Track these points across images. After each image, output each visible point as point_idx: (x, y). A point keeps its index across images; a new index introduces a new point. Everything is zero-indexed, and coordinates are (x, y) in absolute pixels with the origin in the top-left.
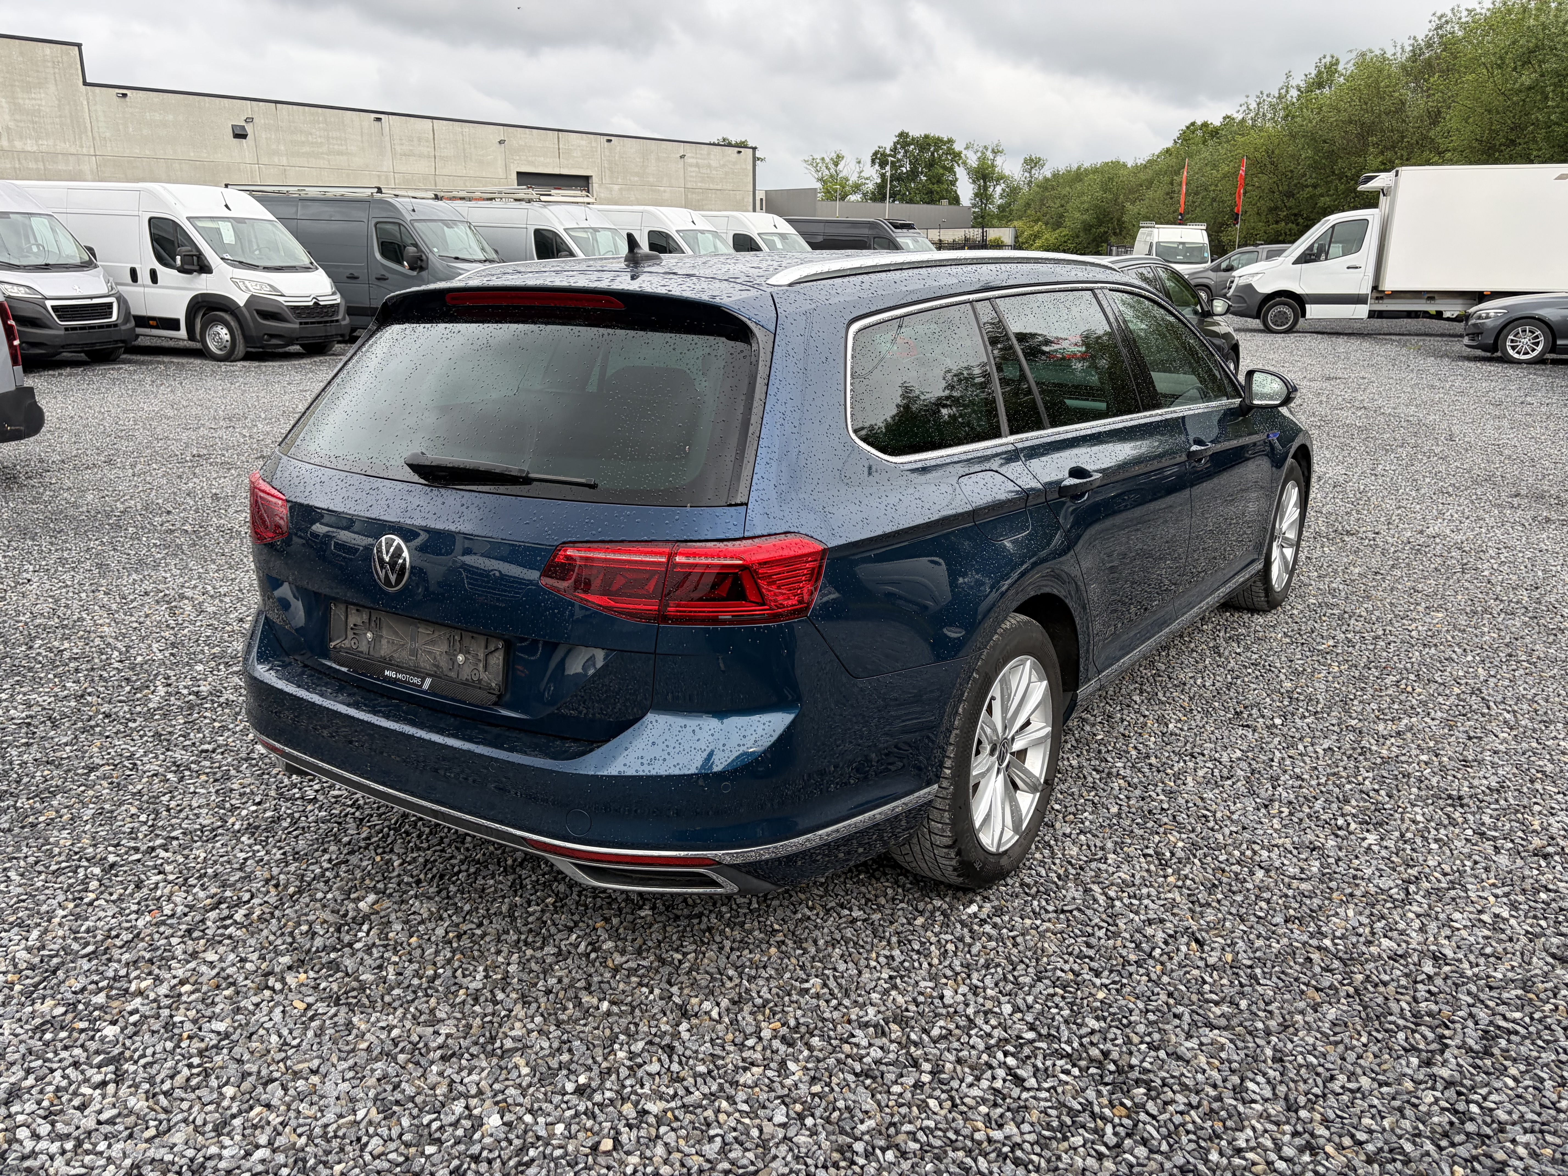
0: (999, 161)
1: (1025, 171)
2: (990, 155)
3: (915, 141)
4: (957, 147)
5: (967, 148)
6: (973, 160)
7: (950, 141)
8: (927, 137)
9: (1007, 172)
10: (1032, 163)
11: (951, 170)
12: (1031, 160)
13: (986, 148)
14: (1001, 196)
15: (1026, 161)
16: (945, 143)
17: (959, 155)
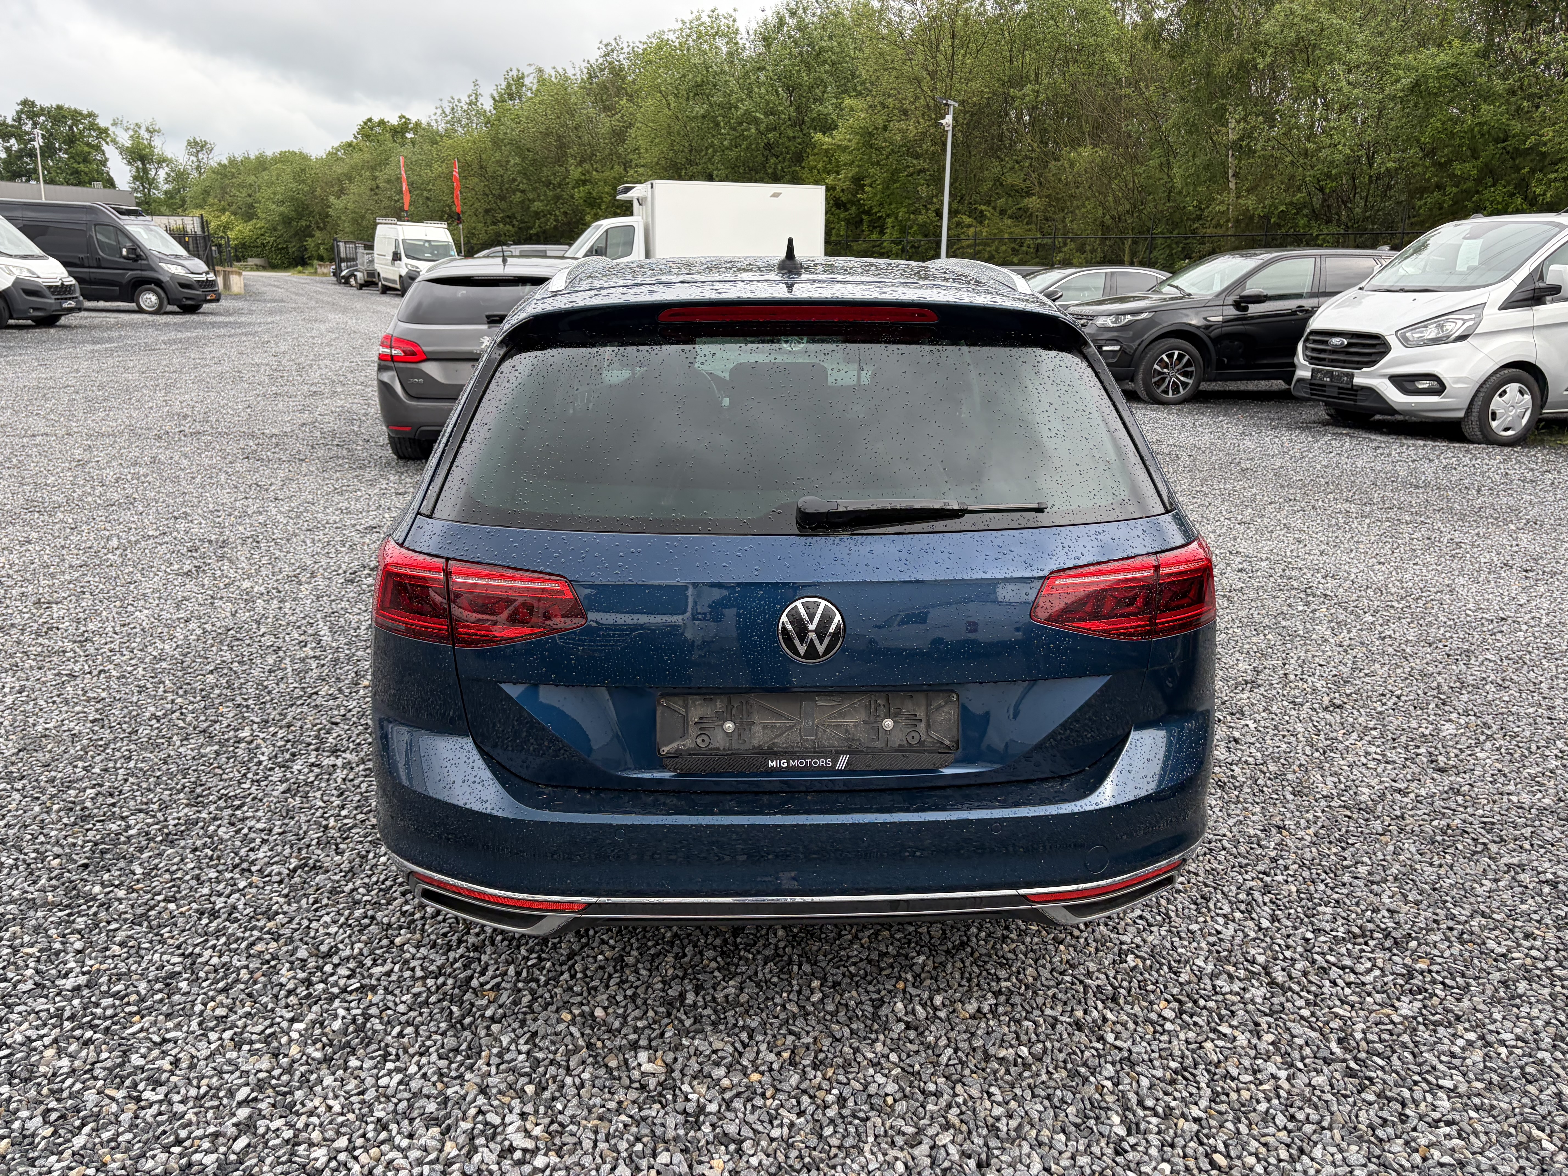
1: (190, 154)
3: (44, 112)
5: (114, 124)
6: (125, 139)
8: (59, 108)
12: (196, 143)
13: (138, 126)
14: (167, 181)
15: (189, 143)
16: (84, 117)
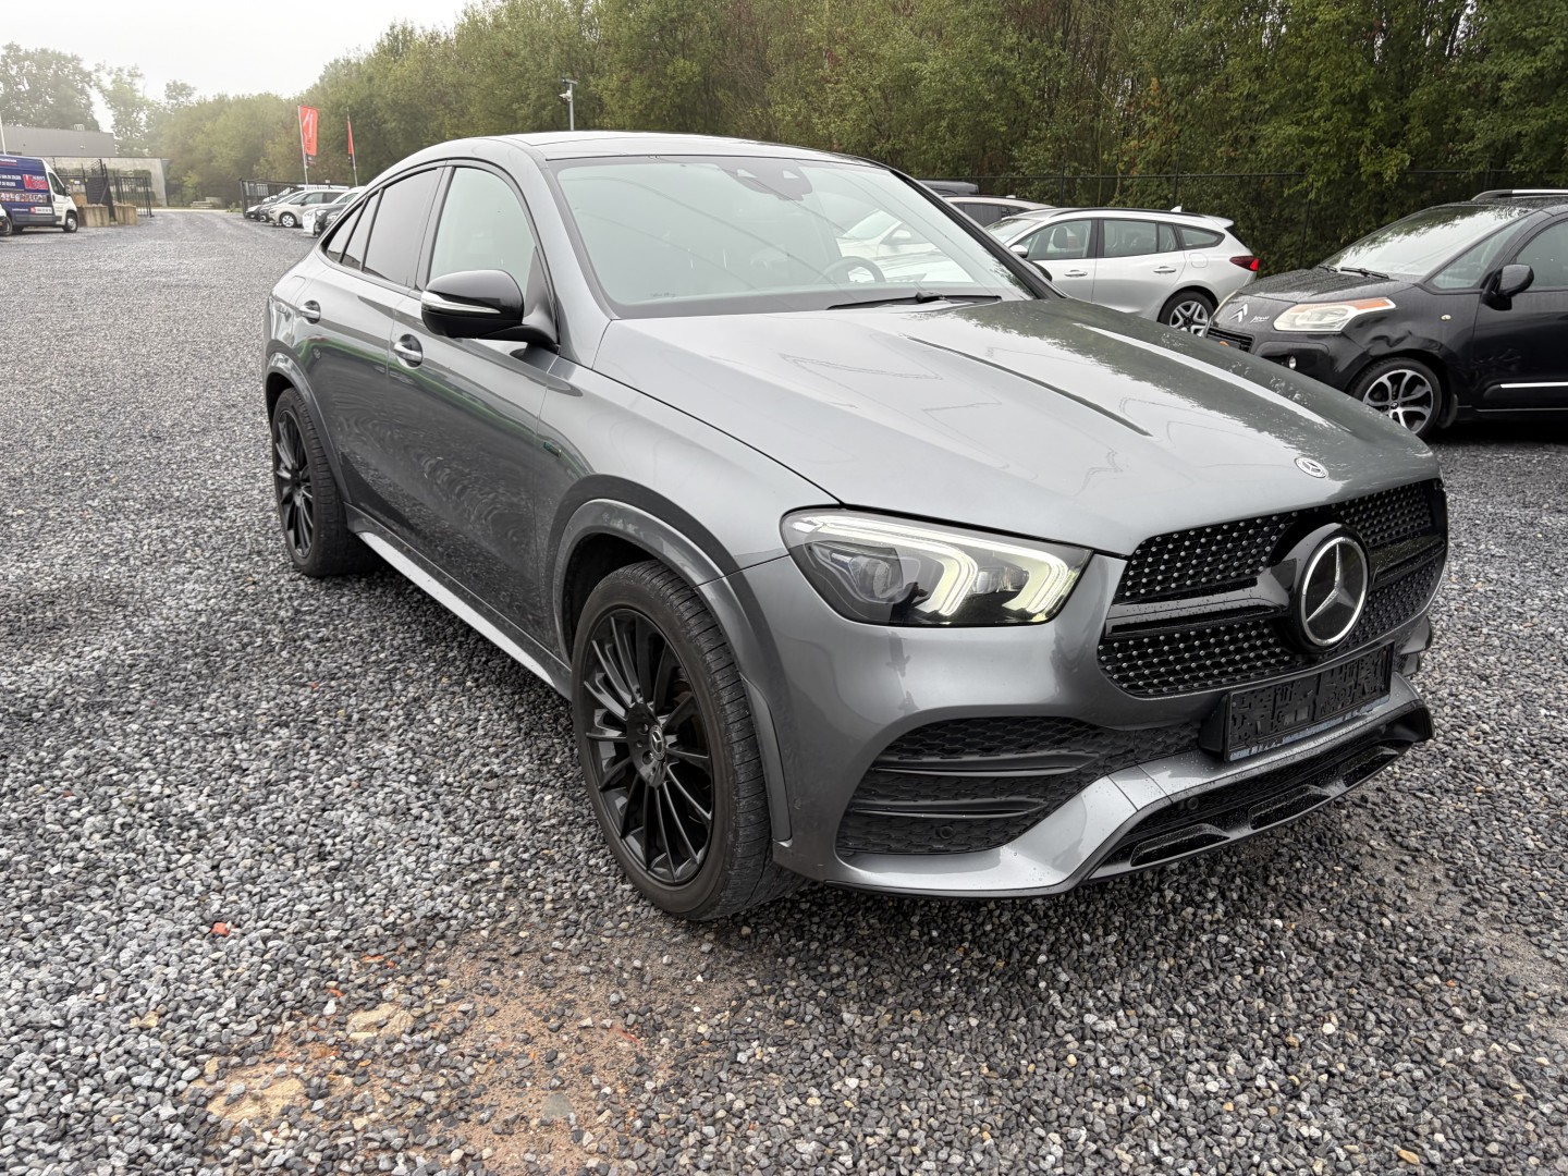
0: (139, 84)
1: (169, 97)
2: (125, 76)
3: (28, 56)
4: (87, 66)
5: (96, 71)
7: (75, 58)
8: (44, 51)
9: (150, 97)
10: (176, 90)
11: (83, 92)
12: (176, 86)
13: (120, 70)
14: (148, 126)
15: (168, 85)
16: (70, 61)
17: (89, 75)
